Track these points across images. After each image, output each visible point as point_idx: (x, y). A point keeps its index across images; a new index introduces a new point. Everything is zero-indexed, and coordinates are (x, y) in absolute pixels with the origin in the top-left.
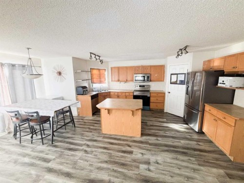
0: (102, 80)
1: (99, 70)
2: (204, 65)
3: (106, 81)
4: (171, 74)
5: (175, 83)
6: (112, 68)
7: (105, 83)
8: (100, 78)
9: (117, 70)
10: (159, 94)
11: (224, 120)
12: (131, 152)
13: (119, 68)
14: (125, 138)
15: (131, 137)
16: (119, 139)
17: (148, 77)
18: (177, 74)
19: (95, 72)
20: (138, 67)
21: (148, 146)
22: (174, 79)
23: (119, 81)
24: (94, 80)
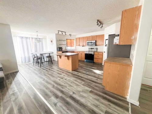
0: (72, 45)
1: (71, 40)
3: (75, 46)
4: (106, 40)
6: (76, 38)
7: (74, 47)
8: (71, 44)
9: (78, 39)
10: (99, 53)
13: (79, 38)
17: (94, 43)
19: (69, 41)
20: (90, 37)
23: (79, 45)
24: (68, 45)
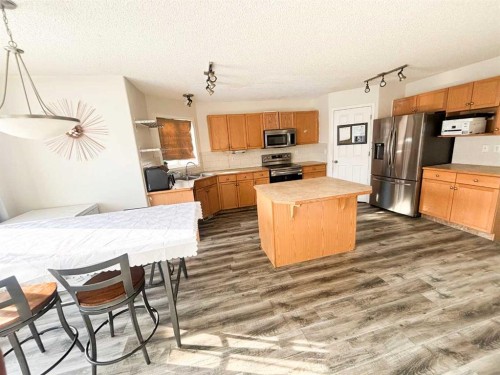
1: (177, 122)
2: (395, 107)
3: (195, 152)
4: (339, 127)
5: (348, 142)
6: (210, 118)
7: (193, 157)
10: (317, 168)
11: (475, 184)
12: (378, 282)
13: (227, 118)
14: (333, 261)
15: (340, 255)
16: (325, 267)
17: (293, 136)
18: (351, 126)
20: (272, 114)
21: (385, 259)
22: (345, 134)
23: (230, 148)
24: (169, 149)
